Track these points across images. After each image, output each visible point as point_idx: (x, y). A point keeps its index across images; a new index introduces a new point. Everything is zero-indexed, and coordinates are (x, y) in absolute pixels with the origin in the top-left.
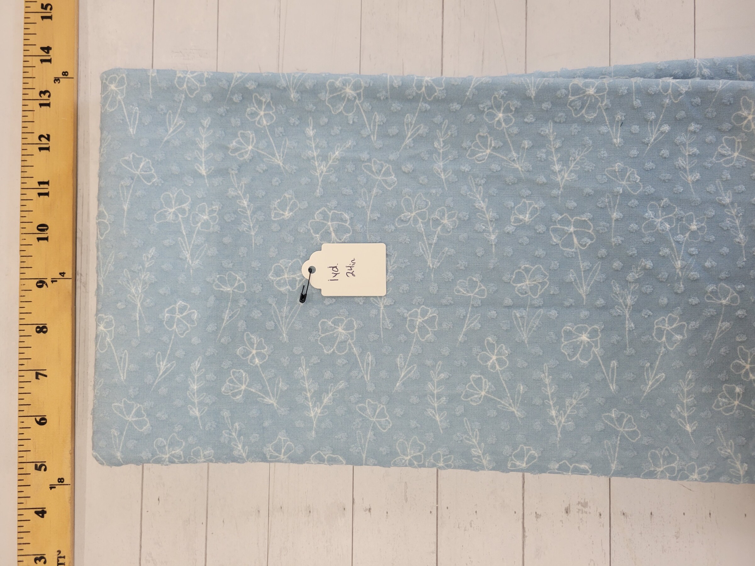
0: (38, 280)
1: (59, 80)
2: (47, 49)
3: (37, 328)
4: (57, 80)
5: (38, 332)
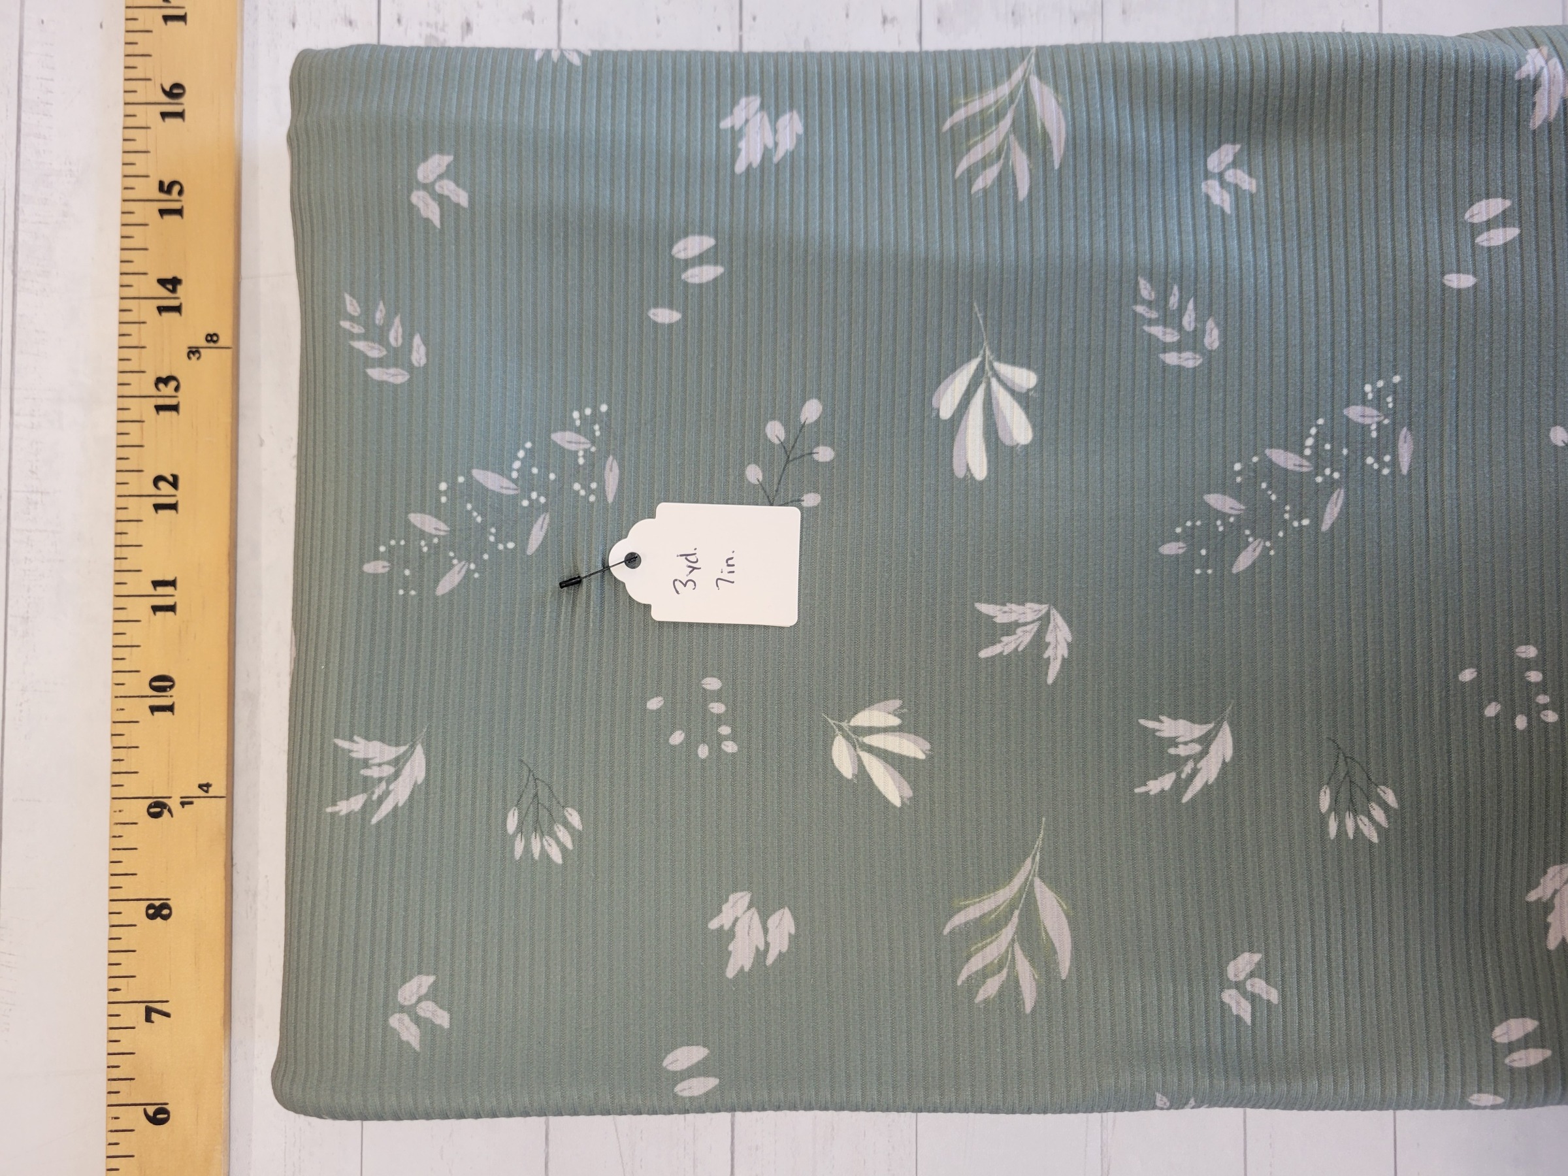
0: (151, 801)
1: (198, 352)
2: (171, 283)
3: (149, 907)
4: (193, 353)
5: (151, 917)
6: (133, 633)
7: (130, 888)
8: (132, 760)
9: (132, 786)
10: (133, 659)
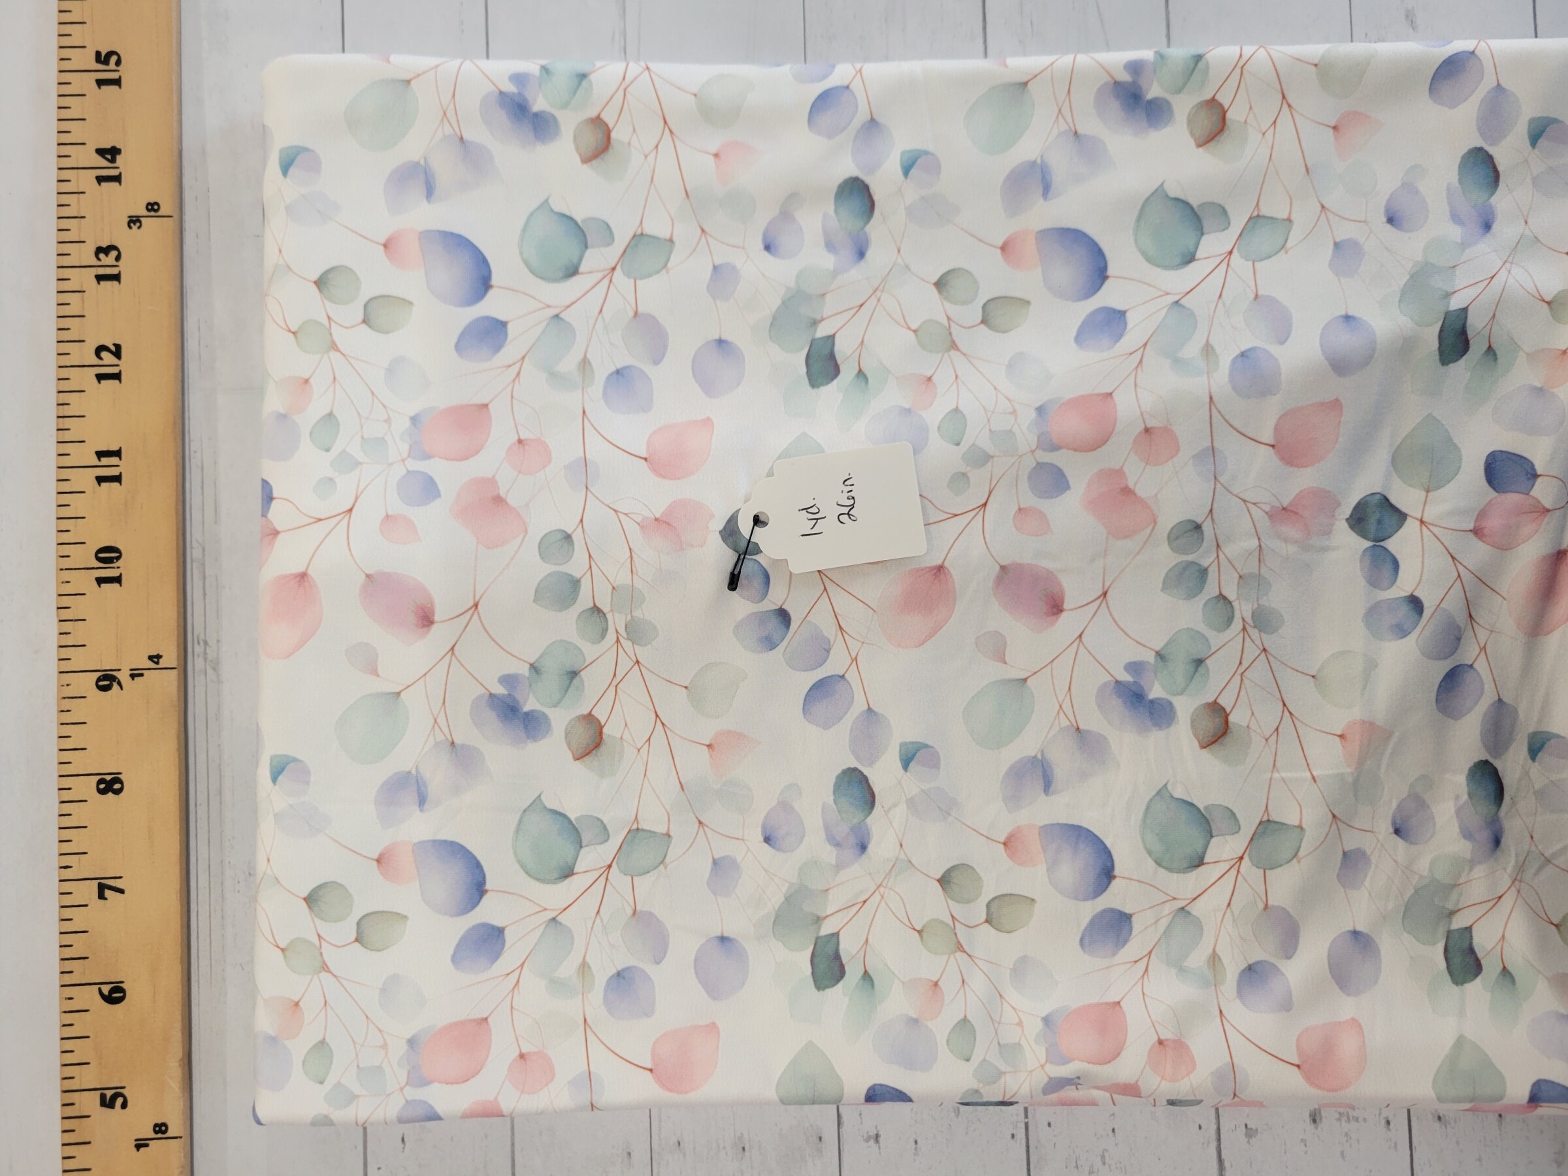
0: (99, 674)
1: (140, 222)
2: (110, 153)
3: (100, 782)
4: (134, 223)
5: (102, 792)
6: (78, 505)
7: (80, 763)
8: (78, 633)
9: (80, 660)
10: (77, 531)
